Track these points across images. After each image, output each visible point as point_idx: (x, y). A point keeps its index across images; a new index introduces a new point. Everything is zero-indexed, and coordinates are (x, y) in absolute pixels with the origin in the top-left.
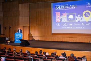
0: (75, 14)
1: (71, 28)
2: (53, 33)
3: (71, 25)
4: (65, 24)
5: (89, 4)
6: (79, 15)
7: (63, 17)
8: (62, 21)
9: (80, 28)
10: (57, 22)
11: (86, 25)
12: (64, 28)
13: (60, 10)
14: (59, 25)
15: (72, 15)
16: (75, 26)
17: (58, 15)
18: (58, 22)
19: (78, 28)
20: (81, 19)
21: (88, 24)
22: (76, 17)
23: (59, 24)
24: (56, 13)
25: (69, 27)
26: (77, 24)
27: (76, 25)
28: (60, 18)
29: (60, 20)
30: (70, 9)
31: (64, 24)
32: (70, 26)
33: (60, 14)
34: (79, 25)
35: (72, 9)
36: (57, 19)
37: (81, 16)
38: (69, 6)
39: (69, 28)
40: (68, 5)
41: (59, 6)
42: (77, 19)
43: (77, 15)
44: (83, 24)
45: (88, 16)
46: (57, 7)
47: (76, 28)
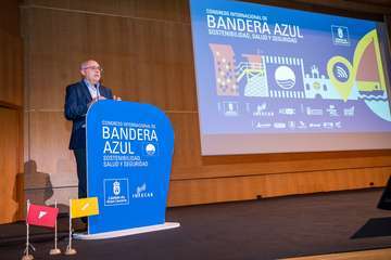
0: (300, 62)
2: (204, 153)
3: (290, 111)
4: (264, 107)
5: (340, 31)
6: (313, 71)
7: (247, 71)
8: (250, 91)
9: (325, 125)
10: (220, 92)
11: (343, 113)
12: (259, 126)
13: (231, 34)
14: (235, 109)
15: (289, 66)
17: (224, 61)
18: (228, 93)
19: (319, 125)
20: (325, 88)
22: (307, 80)
23: (231, 106)
24: (212, 46)
26: (312, 108)
27: (309, 112)
28: (237, 77)
29: (234, 87)
30: (275, 39)
31: (259, 108)
33: (233, 54)
35: (285, 39)
36: (219, 80)
37: (323, 77)
38: (271, 23)
39: (283, 126)
40: (265, 18)
41: (225, 18)
42: (308, 88)
43: (308, 71)
44: (332, 110)
46: (217, 17)
47: (311, 125)
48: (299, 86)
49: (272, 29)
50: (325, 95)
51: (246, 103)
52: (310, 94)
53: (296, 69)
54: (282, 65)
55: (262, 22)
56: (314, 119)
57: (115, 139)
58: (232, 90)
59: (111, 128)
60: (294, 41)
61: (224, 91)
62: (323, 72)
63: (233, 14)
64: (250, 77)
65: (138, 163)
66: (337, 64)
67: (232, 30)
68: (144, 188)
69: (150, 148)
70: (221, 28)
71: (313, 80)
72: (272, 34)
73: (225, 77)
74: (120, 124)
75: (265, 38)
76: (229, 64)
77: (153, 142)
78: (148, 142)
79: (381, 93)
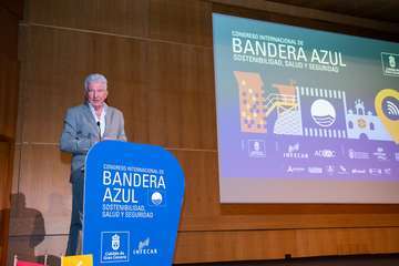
3: (328, 154)
5: (392, 60)
7: (278, 104)
8: (279, 129)
9: (371, 171)
10: (244, 128)
11: (394, 157)
13: (261, 60)
14: (261, 149)
15: (328, 99)
17: (251, 91)
18: (254, 129)
19: (363, 172)
22: (350, 116)
23: (257, 145)
24: (237, 74)
25: (317, 165)
26: (355, 150)
27: (352, 155)
28: (265, 111)
29: (262, 123)
30: (312, 67)
31: (291, 148)
32: (324, 162)
33: (262, 84)
34: (365, 156)
35: (324, 68)
36: (243, 114)
37: (370, 113)
38: (308, 50)
39: (320, 170)
40: (301, 42)
41: (253, 41)
42: (351, 126)
43: (352, 106)
44: (380, 153)
46: (244, 40)
47: (354, 171)
48: (340, 123)
49: (309, 55)
50: (372, 135)
51: (275, 142)
52: (354, 134)
53: (336, 103)
54: (319, 98)
55: (297, 47)
56: (358, 163)
57: (117, 185)
58: (259, 126)
59: (113, 172)
60: (336, 70)
61: (249, 126)
62: (370, 108)
63: (262, 37)
64: (281, 111)
65: (141, 213)
66: (387, 99)
68: (147, 242)
69: (157, 196)
70: (249, 53)
71: (358, 117)
72: (309, 62)
73: (252, 111)
74: (123, 168)
75: (300, 65)
76: (257, 96)
77: (160, 190)
78: (154, 190)
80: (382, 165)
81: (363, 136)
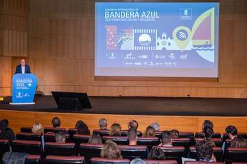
0: (156, 31)
1: (145, 63)
2: (96, 75)
3: (145, 57)
4: (130, 55)
5: (186, 12)
6: (163, 36)
7: (123, 37)
8: (123, 48)
9: (166, 63)
10: (108, 48)
11: (179, 57)
12: (127, 63)
13: (118, 20)
15: (148, 34)
16: (155, 61)
17: (111, 33)
18: (112, 48)
19: (162, 64)
20: (169, 44)
21: (185, 57)
22: (158, 40)
23: (113, 55)
24: (106, 26)
25: (139, 62)
26: (159, 55)
27: (157, 57)
28: (117, 41)
29: (116, 45)
30: (142, 20)
31: (127, 55)
33: (116, 29)
34: (164, 57)
35: (148, 20)
36: (108, 43)
37: (169, 38)
40: (137, 9)
41: (114, 12)
42: (158, 44)
43: (160, 36)
44: (172, 56)
45: (184, 39)
46: (110, 12)
47: (157, 64)
48: (153, 43)
49: (140, 15)
51: (121, 53)
52: (159, 48)
53: (153, 36)
54: (144, 33)
55: (135, 12)
56: (160, 60)
58: (114, 47)
60: (154, 20)
61: (110, 48)
63: (119, 10)
64: (125, 40)
66: (180, 31)
67: (117, 17)
70: (112, 17)
71: (162, 40)
72: (140, 17)
73: (111, 41)
74: (21, 79)
75: (135, 20)
77: (31, 83)
79: (210, 46)
80: (173, 61)
81: (164, 49)
